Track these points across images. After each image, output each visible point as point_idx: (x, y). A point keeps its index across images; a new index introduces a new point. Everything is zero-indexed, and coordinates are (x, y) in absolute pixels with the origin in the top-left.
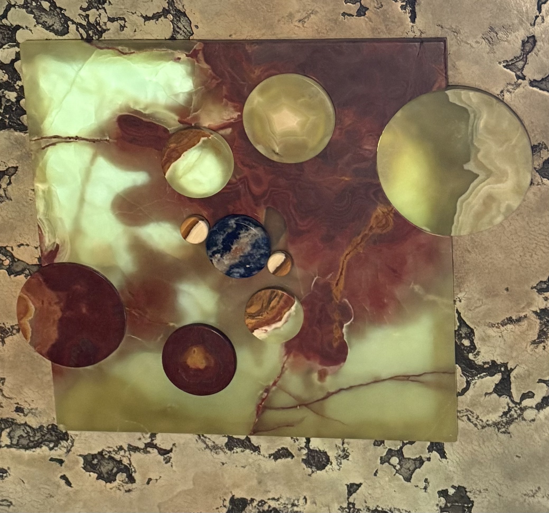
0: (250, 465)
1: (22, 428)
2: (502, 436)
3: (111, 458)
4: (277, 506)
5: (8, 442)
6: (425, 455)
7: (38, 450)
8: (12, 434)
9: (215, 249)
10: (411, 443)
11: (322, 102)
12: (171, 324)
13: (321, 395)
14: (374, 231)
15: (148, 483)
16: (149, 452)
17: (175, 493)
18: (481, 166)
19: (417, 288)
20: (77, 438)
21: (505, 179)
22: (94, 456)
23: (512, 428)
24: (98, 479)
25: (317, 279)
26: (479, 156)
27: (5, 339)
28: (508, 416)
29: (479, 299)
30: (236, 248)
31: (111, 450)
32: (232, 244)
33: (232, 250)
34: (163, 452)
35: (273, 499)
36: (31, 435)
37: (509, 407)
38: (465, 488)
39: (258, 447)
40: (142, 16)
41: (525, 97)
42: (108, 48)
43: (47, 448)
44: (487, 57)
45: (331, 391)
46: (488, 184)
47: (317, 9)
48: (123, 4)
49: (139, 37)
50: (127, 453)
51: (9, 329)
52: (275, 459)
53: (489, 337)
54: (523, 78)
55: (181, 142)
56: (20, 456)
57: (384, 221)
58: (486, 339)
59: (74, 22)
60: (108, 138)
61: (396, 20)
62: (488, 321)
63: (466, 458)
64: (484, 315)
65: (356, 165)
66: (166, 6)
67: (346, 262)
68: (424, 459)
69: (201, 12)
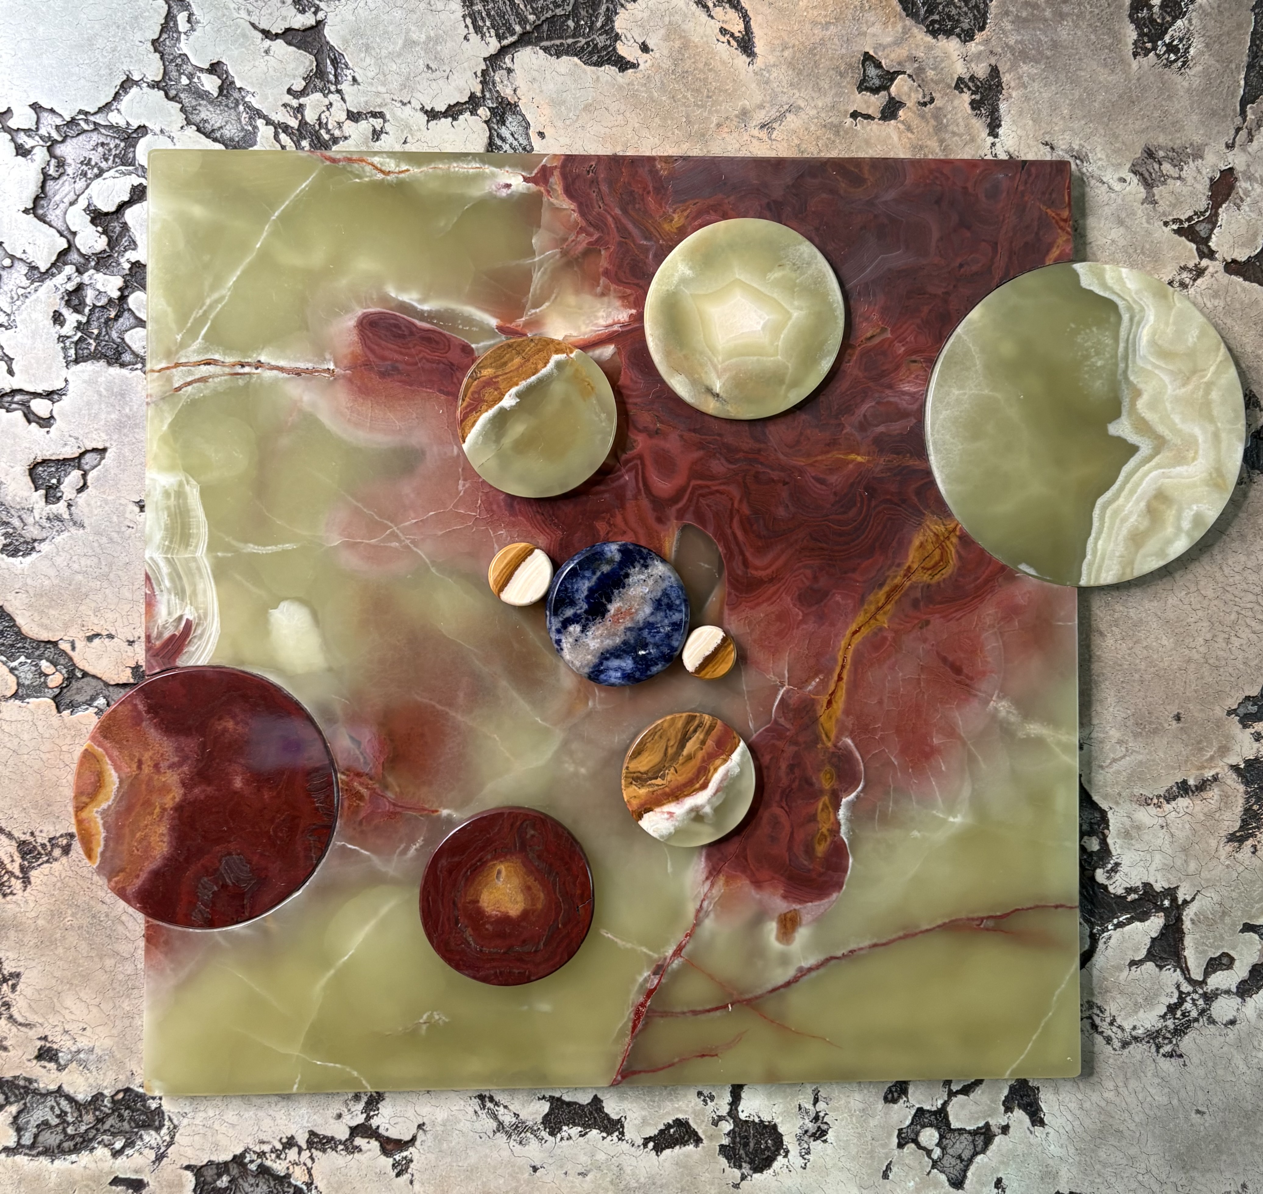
0: (599, 1168)
1: (50, 1101)
2: (1166, 1065)
3: (264, 1171)
5: (11, 1140)
6: (998, 1120)
7: (84, 1158)
8: (22, 1121)
9: (569, 612)
10: (966, 1090)
12: (445, 812)
13: (781, 976)
14: (914, 578)
16: (359, 1149)
18: (1143, 427)
19: (1003, 708)
20: (185, 1121)
21: (1191, 454)
22: (222, 1168)
23: (1186, 1043)
25: (788, 691)
26: (1141, 404)
27: (33, 874)
28: (1179, 1014)
29: (1120, 742)
30: (619, 610)
31: (266, 1148)
32: (610, 601)
33: (608, 616)
34: (394, 1147)
36: (70, 1119)
37: (1181, 993)
39: (619, 1122)
40: (422, 109)
41: (1216, 295)
42: (350, 160)
43: (107, 1152)
44: (1141, 211)
45: (806, 964)
46: (1158, 466)
47: (802, 104)
48: (384, 84)
49: (411, 148)
50: (306, 1154)
51: (43, 846)
52: (658, 1149)
53: (1139, 828)
54: (1211, 255)
55: (505, 364)
56: (38, 1177)
57: (937, 553)
58: (1134, 833)
59: (269, 122)
60: (332, 366)
61: (962, 129)
62: (1137, 791)
63: (1087, 1122)
64: (1130, 778)
65: (881, 429)
66: (477, 89)
67: (851, 651)
68: (995, 1130)
69: (553, 104)
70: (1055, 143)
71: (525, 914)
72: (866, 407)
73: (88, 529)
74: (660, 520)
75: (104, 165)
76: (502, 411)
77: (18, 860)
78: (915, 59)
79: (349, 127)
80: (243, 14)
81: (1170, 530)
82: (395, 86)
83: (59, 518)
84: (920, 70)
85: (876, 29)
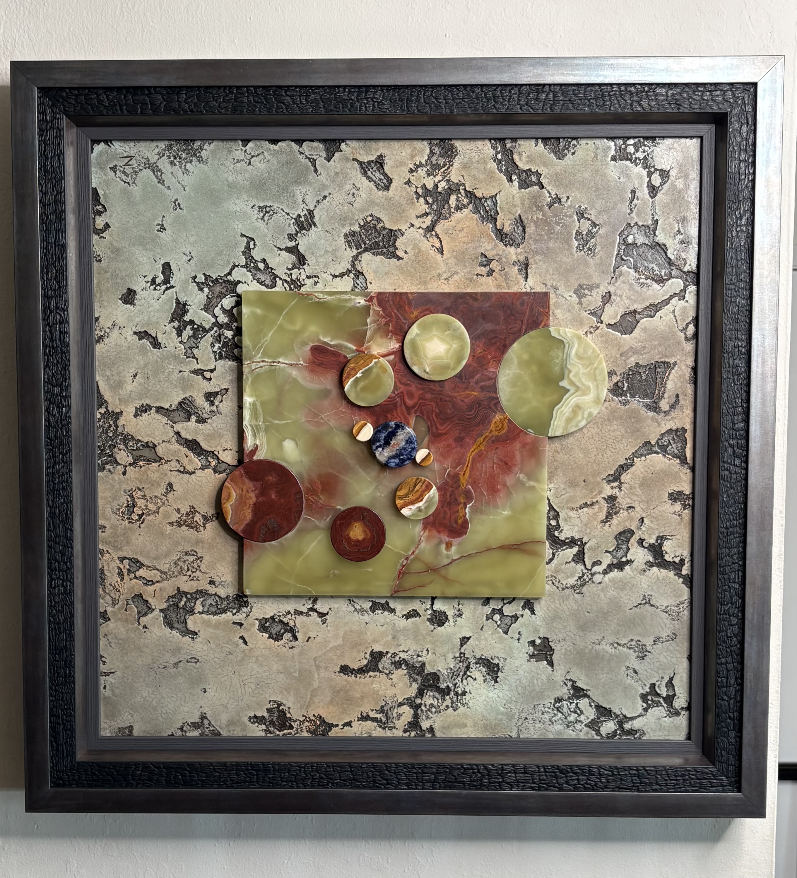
0: (387, 624)
1: (213, 597)
2: (577, 596)
3: (281, 621)
4: (406, 657)
5: (200, 609)
6: (520, 613)
7: (224, 615)
8: (204, 603)
9: (378, 444)
10: (510, 603)
11: (462, 334)
12: (338, 507)
13: (446, 561)
14: (493, 434)
15: (308, 641)
17: (328, 649)
18: (572, 383)
19: (522, 476)
20: (255, 605)
21: (588, 393)
22: (266, 620)
23: (584, 589)
24: (269, 638)
25: (450, 470)
26: (571, 375)
27: (207, 525)
28: (582, 580)
29: (564, 489)
30: (394, 443)
31: (281, 614)
32: (391, 440)
33: (391, 445)
34: (322, 615)
35: (404, 651)
36: (219, 603)
37: (583, 573)
38: (548, 639)
39: (394, 609)
40: (331, 274)
41: (602, 336)
42: (308, 295)
43: (231, 614)
44: (577, 307)
45: (454, 558)
46: (576, 396)
47: (459, 271)
48: (318, 266)
49: (328, 290)
50: (293, 616)
51: (210, 516)
52: (407, 618)
53: (570, 518)
54: (602, 322)
55: (358, 362)
56: (209, 621)
57: (500, 426)
58: (568, 519)
59: (281, 279)
60: (302, 363)
61: (514, 279)
62: (569, 506)
63: (550, 614)
64: (567, 501)
65: (483, 383)
66: (349, 267)
67: (471, 457)
68: (519, 616)
69: (375, 272)
70: (547, 284)
71: (364, 539)
72: (478, 376)
73: (223, 415)
74: (408, 414)
75: (226, 293)
76: (357, 378)
77: (202, 521)
78: (499, 255)
79: (307, 281)
80: (271, 242)
81: (580, 418)
82: (322, 266)
83: (214, 412)
84: (501, 258)
85: (486, 244)
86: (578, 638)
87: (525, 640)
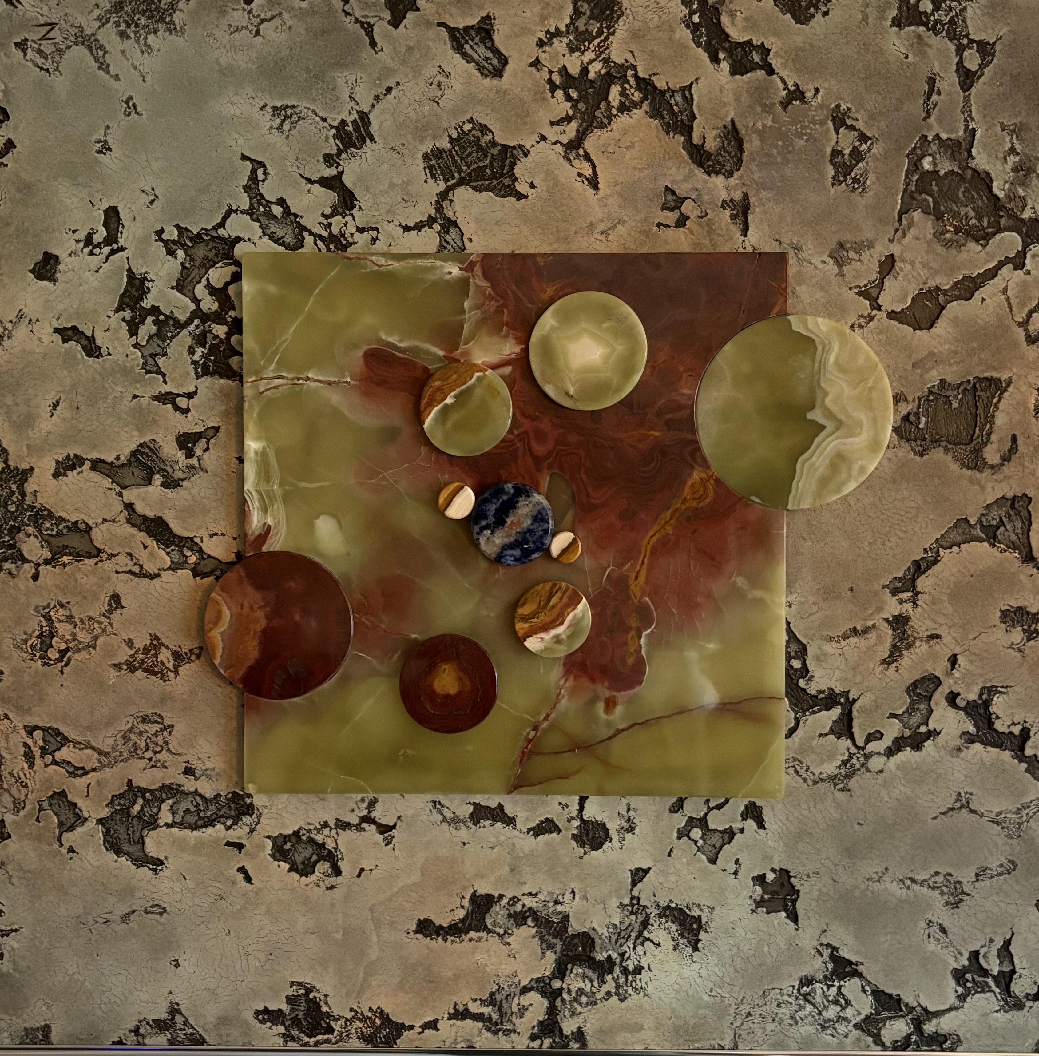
0: (501, 845)
1: (191, 798)
2: (839, 795)
3: (311, 841)
4: (534, 905)
5: (169, 820)
6: (737, 825)
7: (210, 830)
8: (175, 808)
9: (484, 523)
10: (719, 807)
11: (633, 328)
12: (414, 636)
13: (606, 733)
14: (687, 505)
15: (359, 876)
16: (364, 829)
17: (395, 890)
18: (829, 414)
19: (740, 581)
20: (266, 811)
21: (858, 431)
22: (286, 838)
23: (853, 783)
24: (290, 870)
25: (612, 570)
26: (828, 401)
27: (180, 669)
28: (848, 765)
29: (814, 603)
30: (512, 522)
31: (312, 827)
32: (507, 517)
33: (506, 525)
34: (384, 829)
35: (530, 894)
36: (202, 808)
37: (850, 753)
38: (787, 872)
39: (513, 818)
40: (400, 225)
41: (881, 333)
42: (358, 258)
43: (222, 827)
44: (834, 281)
45: (621, 727)
46: (838, 438)
47: (626, 218)
48: (377, 210)
49: (394, 250)
50: (334, 831)
51: (186, 654)
52: (536, 835)
53: (825, 655)
54: (879, 307)
55: (448, 378)
56: (184, 840)
57: (701, 491)
58: (822, 658)
59: (311, 233)
60: (349, 380)
61: (724, 232)
62: (825, 633)
63: (791, 828)
64: (820, 626)
65: (669, 416)
66: (433, 212)
67: (649, 547)
68: (735, 830)
69: (477, 221)
70: (782, 240)
71: (459, 694)
72: (660, 403)
73: (209, 473)
74: (537, 470)
75: (216, 259)
76: (446, 405)
77: (172, 661)
78: (696, 190)
79: (358, 237)
80: (296, 169)
81: (844, 477)
82: (384, 211)
83: (193, 467)
84: (699, 196)
85: (673, 171)
86: (841, 870)
87: (747, 874)
